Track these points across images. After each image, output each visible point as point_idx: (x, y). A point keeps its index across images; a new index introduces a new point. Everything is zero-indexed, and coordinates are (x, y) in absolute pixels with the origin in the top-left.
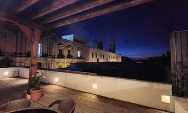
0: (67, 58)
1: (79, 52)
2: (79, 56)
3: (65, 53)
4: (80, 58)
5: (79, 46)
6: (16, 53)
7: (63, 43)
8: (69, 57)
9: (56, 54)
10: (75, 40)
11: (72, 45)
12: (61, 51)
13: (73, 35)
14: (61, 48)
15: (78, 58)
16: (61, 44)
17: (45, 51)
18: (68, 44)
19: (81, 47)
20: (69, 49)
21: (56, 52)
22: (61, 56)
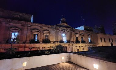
0: (82, 43)
1: (89, 38)
2: (90, 41)
3: (80, 39)
4: (91, 42)
5: (88, 34)
7: (78, 32)
8: (83, 42)
9: (74, 41)
10: (85, 29)
11: (84, 33)
12: (77, 38)
13: (83, 26)
14: (77, 36)
15: (90, 43)
16: (77, 33)
17: (68, 39)
18: (81, 33)
19: (90, 34)
20: (82, 36)
21: (74, 39)
22: (77, 42)
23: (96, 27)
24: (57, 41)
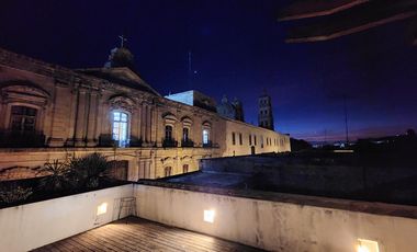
0: (183, 146)
1: (205, 132)
2: (205, 141)
3: (178, 135)
4: (209, 146)
5: (205, 118)
6: (75, 139)
7: (174, 110)
8: (187, 144)
9: (159, 140)
10: (196, 103)
11: (191, 114)
12: (168, 129)
13: (191, 93)
14: (169, 123)
15: (205, 146)
16: (170, 114)
17: (137, 132)
18: (184, 113)
19: (208, 118)
20: (187, 125)
21: (158, 135)
22: (169, 143)
23: (225, 100)
24: (85, 140)
